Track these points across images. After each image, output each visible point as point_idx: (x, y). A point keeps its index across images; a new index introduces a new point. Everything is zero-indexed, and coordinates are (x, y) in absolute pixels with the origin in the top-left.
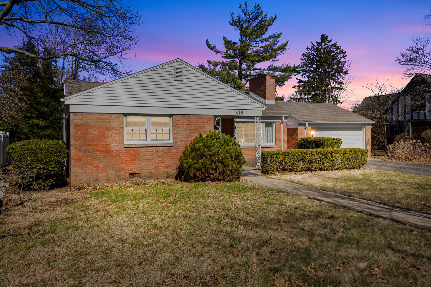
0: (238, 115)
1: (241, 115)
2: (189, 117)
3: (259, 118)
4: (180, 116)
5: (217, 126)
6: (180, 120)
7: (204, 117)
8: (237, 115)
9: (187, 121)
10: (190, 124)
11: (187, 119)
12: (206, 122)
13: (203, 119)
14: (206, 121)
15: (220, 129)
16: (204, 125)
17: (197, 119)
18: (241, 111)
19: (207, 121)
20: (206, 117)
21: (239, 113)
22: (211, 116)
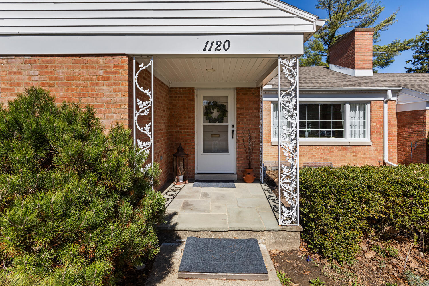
0: (213, 52)
1: (222, 52)
2: (47, 62)
3: (293, 61)
4: (20, 60)
5: (141, 89)
6: (20, 73)
7: (98, 62)
8: (207, 52)
9: (40, 74)
10: (53, 84)
11: (40, 67)
12: (104, 78)
13: (92, 68)
14: (101, 72)
15: (152, 99)
16: (97, 85)
17: (73, 68)
18: (223, 39)
19: (106, 72)
20: (101, 60)
21: (215, 46)
22: (119, 59)
